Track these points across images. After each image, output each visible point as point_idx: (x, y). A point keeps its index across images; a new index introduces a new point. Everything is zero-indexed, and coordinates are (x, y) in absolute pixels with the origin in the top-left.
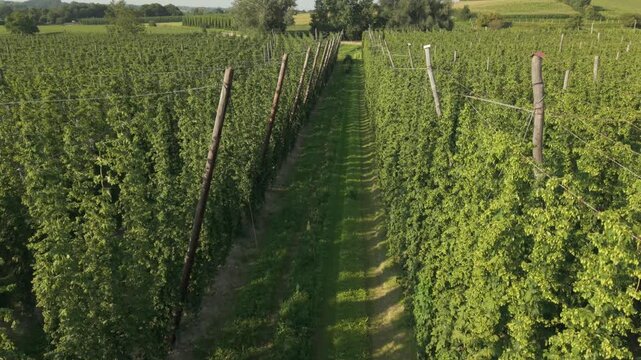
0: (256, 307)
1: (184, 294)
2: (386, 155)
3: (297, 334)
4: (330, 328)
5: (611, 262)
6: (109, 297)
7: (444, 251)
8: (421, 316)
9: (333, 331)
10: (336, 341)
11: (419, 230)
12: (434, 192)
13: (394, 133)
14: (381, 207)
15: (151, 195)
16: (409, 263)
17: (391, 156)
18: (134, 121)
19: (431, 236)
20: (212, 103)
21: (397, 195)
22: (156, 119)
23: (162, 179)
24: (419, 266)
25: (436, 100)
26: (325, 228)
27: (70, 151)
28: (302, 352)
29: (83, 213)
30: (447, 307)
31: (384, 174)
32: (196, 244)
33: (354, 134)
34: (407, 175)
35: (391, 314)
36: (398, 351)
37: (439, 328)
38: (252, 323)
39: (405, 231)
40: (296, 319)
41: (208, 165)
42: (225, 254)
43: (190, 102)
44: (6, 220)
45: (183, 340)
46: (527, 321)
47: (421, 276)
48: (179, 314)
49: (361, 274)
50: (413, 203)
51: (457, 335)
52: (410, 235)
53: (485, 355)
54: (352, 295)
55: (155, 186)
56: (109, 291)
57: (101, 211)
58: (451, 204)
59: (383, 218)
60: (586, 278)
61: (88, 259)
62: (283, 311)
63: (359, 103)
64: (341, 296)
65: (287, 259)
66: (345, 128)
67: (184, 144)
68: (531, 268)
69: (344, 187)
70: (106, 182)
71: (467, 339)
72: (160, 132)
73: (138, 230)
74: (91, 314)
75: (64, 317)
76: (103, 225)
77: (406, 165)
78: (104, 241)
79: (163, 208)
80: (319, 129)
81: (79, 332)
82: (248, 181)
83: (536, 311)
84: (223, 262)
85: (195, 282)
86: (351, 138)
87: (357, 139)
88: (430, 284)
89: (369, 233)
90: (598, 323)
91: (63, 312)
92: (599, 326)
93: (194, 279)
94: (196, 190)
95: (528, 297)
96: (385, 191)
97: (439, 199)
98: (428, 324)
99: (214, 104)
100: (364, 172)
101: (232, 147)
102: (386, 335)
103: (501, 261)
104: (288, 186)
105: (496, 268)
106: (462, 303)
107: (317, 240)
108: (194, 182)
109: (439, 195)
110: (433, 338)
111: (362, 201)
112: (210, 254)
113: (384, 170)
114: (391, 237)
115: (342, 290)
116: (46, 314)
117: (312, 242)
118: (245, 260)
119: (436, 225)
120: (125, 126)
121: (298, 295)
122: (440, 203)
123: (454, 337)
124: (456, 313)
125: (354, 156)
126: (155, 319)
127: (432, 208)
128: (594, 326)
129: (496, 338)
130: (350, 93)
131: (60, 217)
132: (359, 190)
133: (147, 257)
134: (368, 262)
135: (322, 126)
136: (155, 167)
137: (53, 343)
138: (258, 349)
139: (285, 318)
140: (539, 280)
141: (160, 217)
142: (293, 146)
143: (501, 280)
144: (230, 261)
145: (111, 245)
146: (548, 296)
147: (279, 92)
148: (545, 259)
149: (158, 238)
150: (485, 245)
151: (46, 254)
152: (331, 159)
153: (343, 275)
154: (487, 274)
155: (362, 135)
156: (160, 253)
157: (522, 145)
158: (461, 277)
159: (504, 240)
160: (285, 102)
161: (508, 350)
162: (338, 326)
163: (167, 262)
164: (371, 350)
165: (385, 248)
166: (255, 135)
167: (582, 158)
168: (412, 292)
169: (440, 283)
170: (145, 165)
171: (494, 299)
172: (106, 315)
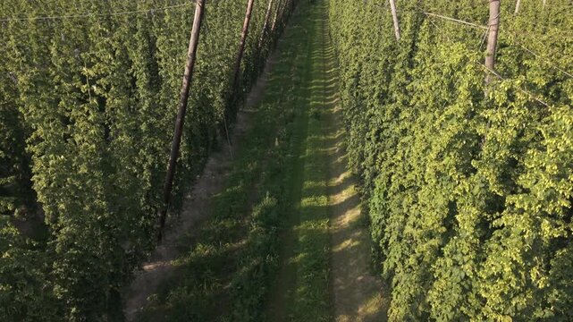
0: (231, 211)
1: (168, 198)
2: (347, 77)
3: (267, 232)
4: (295, 228)
5: (558, 150)
6: (102, 196)
7: (399, 158)
8: (376, 216)
9: (299, 230)
10: (301, 239)
11: (376, 143)
12: (392, 106)
13: (356, 55)
14: (342, 126)
15: (134, 109)
16: (366, 172)
17: (353, 77)
18: (116, 35)
19: (388, 146)
20: (187, 23)
21: (357, 113)
22: (136, 36)
23: (143, 93)
24: (375, 174)
25: (396, 24)
26: (291, 145)
27: (58, 63)
28: (271, 247)
29: (74, 122)
30: (400, 206)
31: (346, 94)
32: (176, 154)
33: (319, 60)
34: (367, 94)
35: (350, 217)
36: (356, 247)
37: (392, 225)
38: (228, 225)
39: (363, 145)
40: (267, 220)
41: (185, 81)
42: (203, 166)
43: (167, 21)
44: (4, 132)
45: (168, 238)
46: (474, 211)
47: (377, 182)
48: (164, 214)
49: (323, 184)
50: (372, 119)
51: (408, 229)
52: (368, 147)
53: (433, 244)
54: (315, 200)
55: (137, 100)
56: (101, 190)
57: (90, 118)
58: (408, 115)
59: (344, 136)
60: (533, 166)
61: (80, 161)
62: (255, 214)
63: (323, 32)
64: (306, 202)
65: (257, 171)
66: (310, 55)
67: (162, 63)
68: (480, 165)
69: (308, 109)
70: (92, 91)
71: (416, 233)
72: (140, 48)
73: (124, 138)
74: (87, 208)
75: (63, 210)
76: (92, 131)
77: (367, 84)
78: (94, 146)
79: (145, 119)
80: (287, 56)
81: (78, 223)
82: (221, 101)
83: (482, 203)
84: (201, 172)
85: (177, 188)
86: (315, 65)
87: (321, 65)
88: (385, 188)
89: (330, 149)
90: (540, 206)
91: (62, 206)
92: (540, 209)
93: (176, 185)
94: (175, 104)
95: (476, 191)
96: (346, 111)
97: (397, 113)
98: (382, 223)
99: (190, 24)
100: (327, 95)
101: (206, 67)
102: (345, 234)
103: (452, 162)
104: (257, 108)
105: (447, 168)
106: (414, 203)
107: (284, 155)
108: (172, 97)
109: (397, 109)
110: (386, 234)
111: (325, 121)
112: (190, 164)
113: (346, 91)
114: (350, 151)
115: (306, 197)
116: (45, 208)
117: (280, 156)
118: (220, 171)
119: (393, 136)
120: (108, 43)
121: (267, 201)
122: (397, 116)
123: (406, 232)
124: (408, 211)
125: (317, 81)
126: (143, 218)
127: (389, 121)
128: (536, 209)
129: (444, 229)
130: (315, 23)
131: (52, 120)
132: (323, 111)
133: (134, 164)
134: (330, 173)
135: (289, 53)
136: (137, 83)
137: (54, 233)
138: (234, 245)
139: (256, 220)
140: (487, 173)
141: (143, 127)
142: (262, 71)
143: (451, 179)
144: (208, 172)
145: (100, 149)
146: (494, 189)
147: (249, 17)
148: (494, 156)
149: (143, 147)
150: (439, 148)
151: (43, 157)
152: (297, 83)
153: (308, 184)
154: (438, 174)
155: (325, 61)
156: (145, 160)
157: (479, 54)
158: (414, 178)
159: (456, 142)
160: (254, 28)
161: (455, 238)
162: (302, 226)
163: (151, 168)
164: (332, 246)
165: (345, 161)
166: (227, 58)
167: (532, 69)
168: (368, 196)
169: (395, 186)
170: (127, 79)
171: (444, 196)
172: (101, 212)
